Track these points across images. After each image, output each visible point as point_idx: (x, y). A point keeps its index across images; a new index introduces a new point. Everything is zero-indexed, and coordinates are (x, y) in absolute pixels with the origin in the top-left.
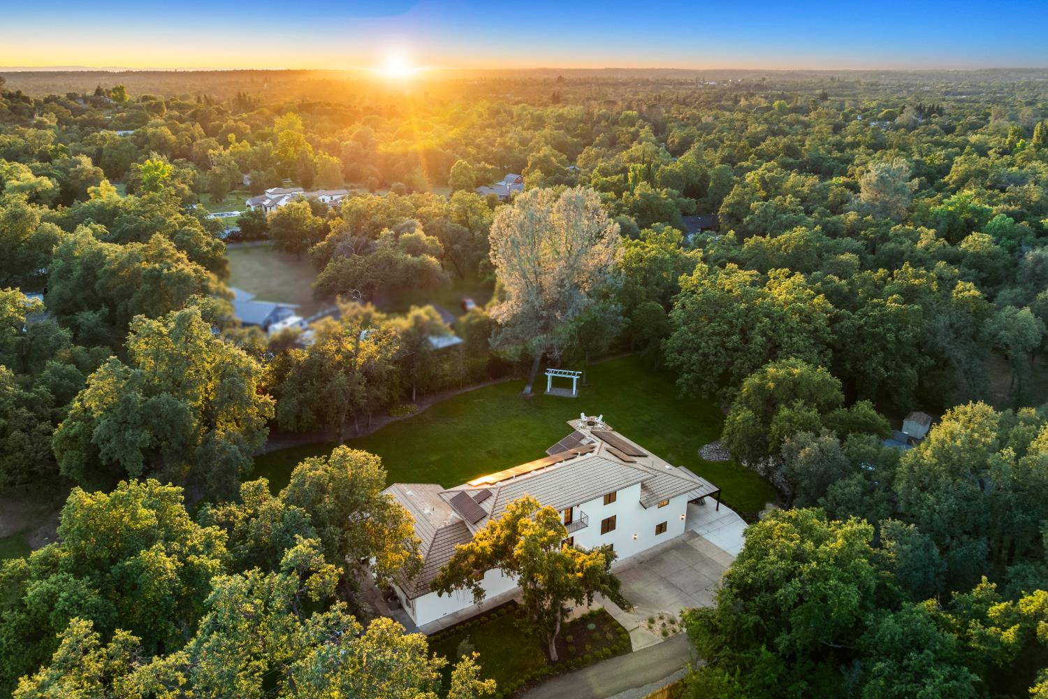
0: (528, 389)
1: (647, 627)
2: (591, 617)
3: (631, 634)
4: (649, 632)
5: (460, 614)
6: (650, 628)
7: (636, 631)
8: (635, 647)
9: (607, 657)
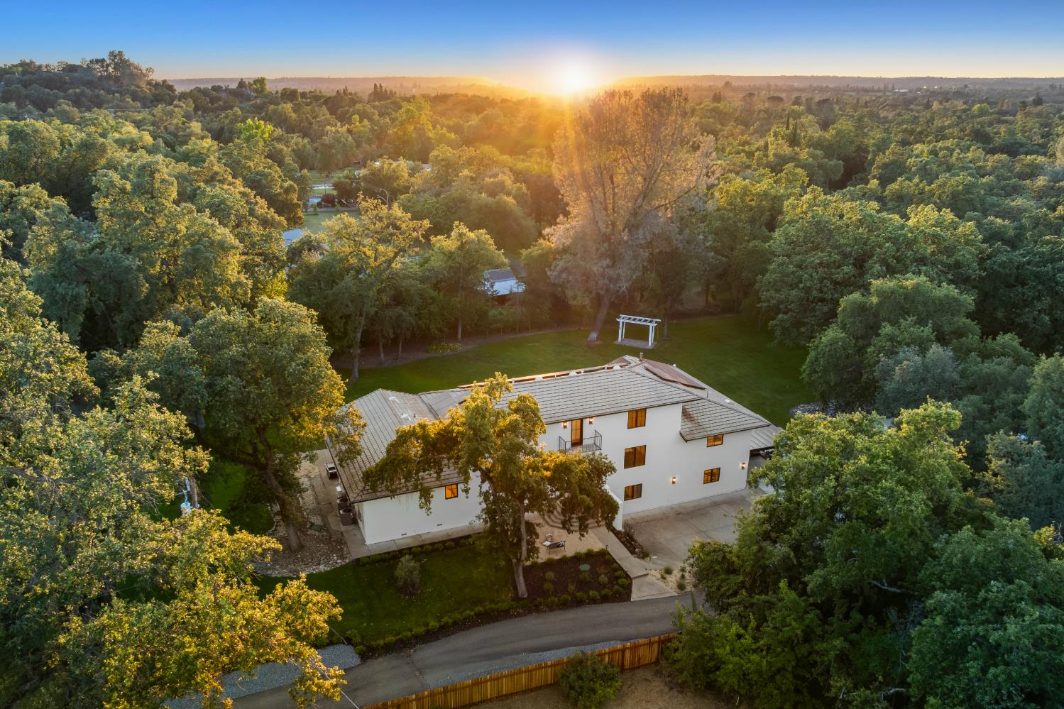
0: (594, 335)
1: (659, 576)
2: (590, 556)
3: (634, 581)
4: (661, 583)
5: (423, 537)
6: (663, 578)
7: (642, 579)
8: (635, 596)
9: (593, 601)
